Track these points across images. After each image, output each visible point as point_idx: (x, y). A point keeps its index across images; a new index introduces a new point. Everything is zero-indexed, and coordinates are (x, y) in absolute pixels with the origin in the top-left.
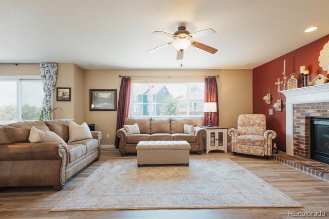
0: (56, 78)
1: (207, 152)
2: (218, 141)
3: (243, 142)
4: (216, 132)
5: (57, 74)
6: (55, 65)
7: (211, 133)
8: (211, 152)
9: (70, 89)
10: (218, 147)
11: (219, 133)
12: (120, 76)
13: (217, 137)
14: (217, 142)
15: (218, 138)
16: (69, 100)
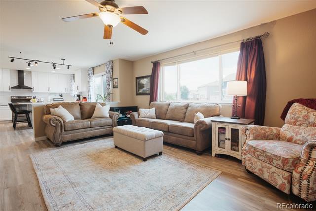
0: (112, 72)
1: (213, 155)
2: (230, 142)
3: (254, 152)
4: (226, 127)
5: (112, 69)
6: (111, 62)
7: (219, 128)
8: (220, 156)
9: (118, 78)
10: (230, 151)
11: (232, 130)
12: (152, 62)
13: (228, 135)
14: (228, 144)
15: (230, 137)
16: (118, 87)
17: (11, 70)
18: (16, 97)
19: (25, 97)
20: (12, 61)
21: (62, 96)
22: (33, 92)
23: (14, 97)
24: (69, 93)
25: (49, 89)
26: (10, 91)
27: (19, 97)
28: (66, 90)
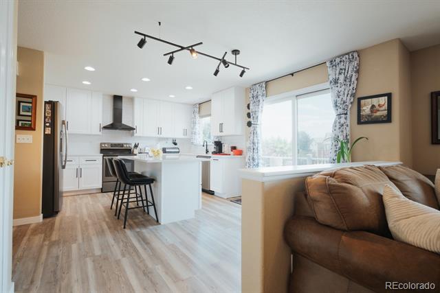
5: (358, 71)
6: (356, 55)
9: (389, 96)
16: (388, 119)
17: (103, 95)
18: (108, 144)
19: (122, 145)
20: (141, 44)
21: (175, 144)
22: (135, 135)
23: (105, 143)
24: (190, 139)
25: (159, 130)
26: (100, 133)
27: (112, 145)
28: (185, 132)
